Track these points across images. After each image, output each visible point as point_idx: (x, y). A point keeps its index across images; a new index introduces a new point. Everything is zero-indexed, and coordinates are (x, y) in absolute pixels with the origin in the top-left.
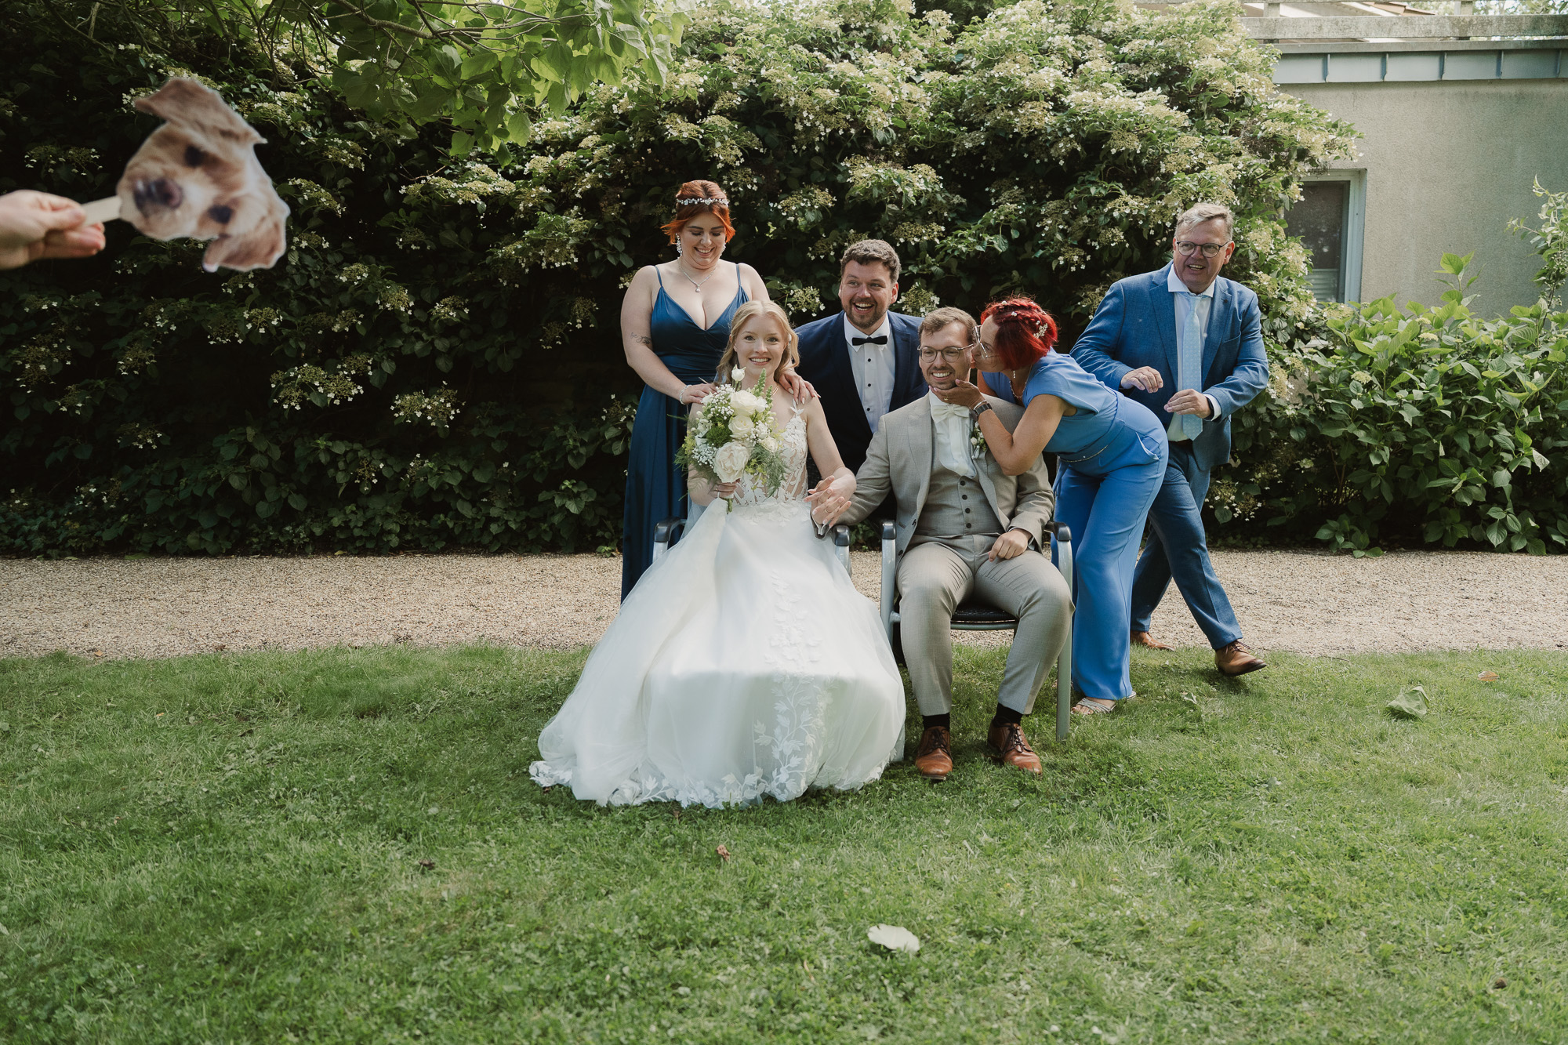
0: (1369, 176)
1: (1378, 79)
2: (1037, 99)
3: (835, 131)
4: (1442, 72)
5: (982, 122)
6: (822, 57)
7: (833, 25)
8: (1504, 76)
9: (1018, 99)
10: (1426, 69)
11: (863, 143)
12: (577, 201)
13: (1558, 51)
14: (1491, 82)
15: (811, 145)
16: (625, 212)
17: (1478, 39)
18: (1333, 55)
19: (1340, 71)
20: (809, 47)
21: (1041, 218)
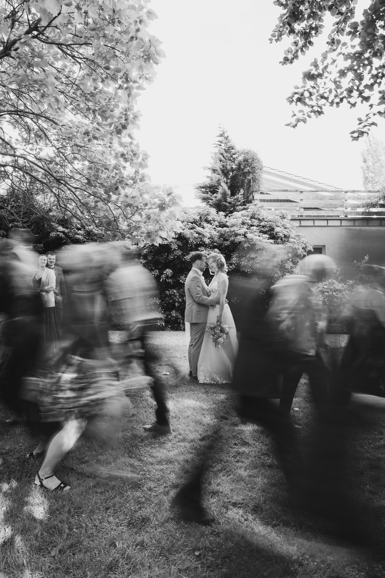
0: (326, 247)
1: (326, 225)
2: (240, 235)
3: (197, 243)
4: (341, 224)
5: (229, 239)
6: (195, 225)
7: (198, 218)
8: (356, 225)
9: (236, 235)
10: (338, 223)
11: (203, 244)
12: (142, 256)
13: (368, 220)
14: (353, 226)
15: (192, 245)
16: (152, 258)
17: (349, 217)
18: (316, 220)
19: (317, 223)
20: (192, 223)
21: (241, 261)
